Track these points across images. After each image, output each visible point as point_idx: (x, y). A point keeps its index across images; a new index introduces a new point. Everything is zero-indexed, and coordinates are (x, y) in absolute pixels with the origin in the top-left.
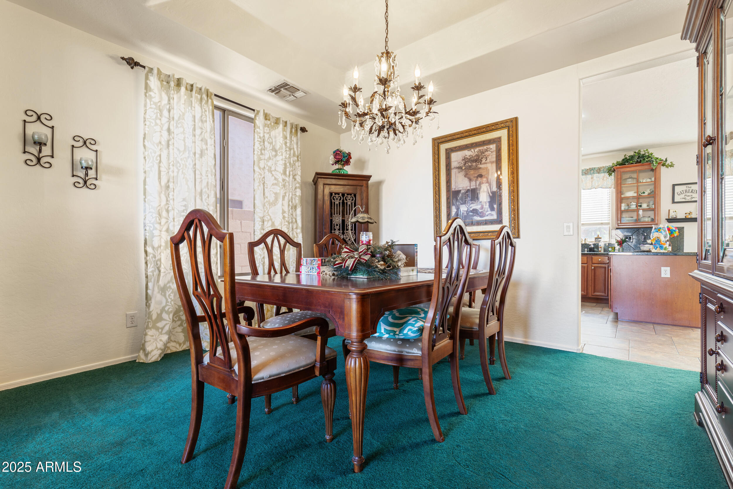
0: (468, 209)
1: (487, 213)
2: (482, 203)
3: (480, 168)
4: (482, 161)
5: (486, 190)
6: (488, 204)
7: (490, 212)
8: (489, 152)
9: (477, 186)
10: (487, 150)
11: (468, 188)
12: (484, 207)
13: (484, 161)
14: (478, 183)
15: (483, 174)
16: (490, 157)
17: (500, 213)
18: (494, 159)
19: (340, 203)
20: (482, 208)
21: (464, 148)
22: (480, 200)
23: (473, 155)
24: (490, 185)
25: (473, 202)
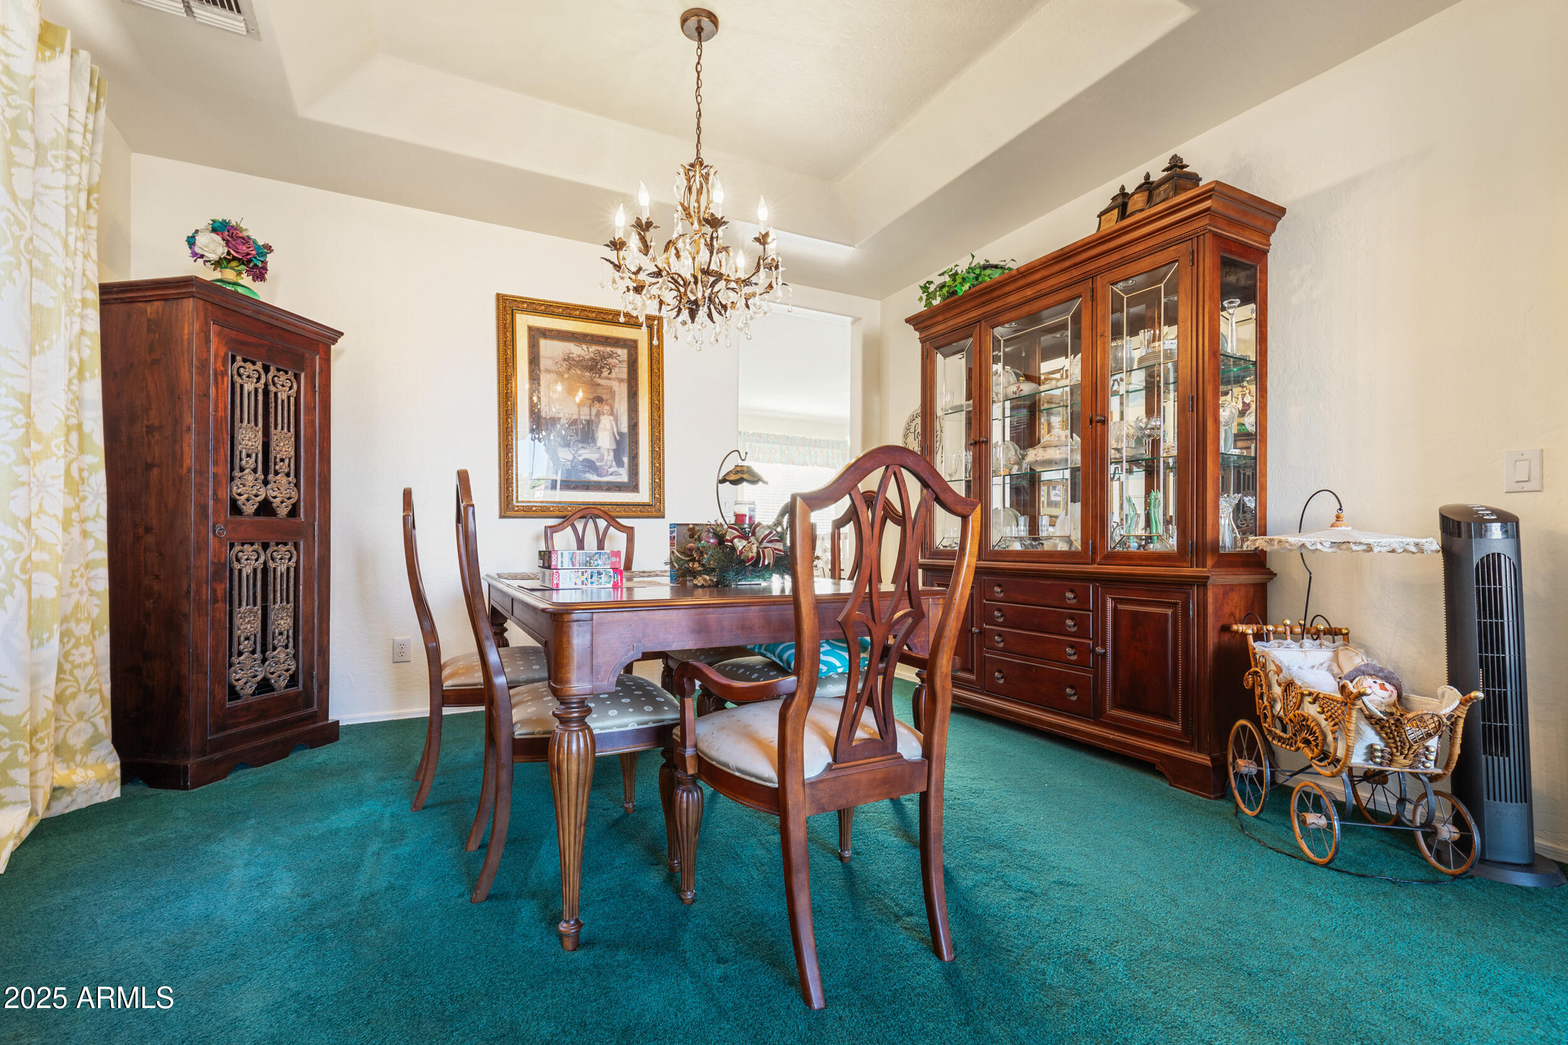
0: (574, 457)
1: (611, 470)
2: (602, 450)
3: (599, 385)
4: (602, 372)
5: (608, 427)
6: (612, 454)
7: (615, 469)
8: (615, 360)
9: (593, 418)
10: (611, 356)
11: (575, 417)
12: (606, 457)
13: (605, 373)
14: (594, 411)
15: (605, 397)
16: (617, 370)
17: (634, 472)
18: (625, 376)
19: (256, 390)
20: (601, 459)
21: (568, 337)
22: (599, 443)
23: (586, 357)
24: (616, 420)
25: (584, 445)
